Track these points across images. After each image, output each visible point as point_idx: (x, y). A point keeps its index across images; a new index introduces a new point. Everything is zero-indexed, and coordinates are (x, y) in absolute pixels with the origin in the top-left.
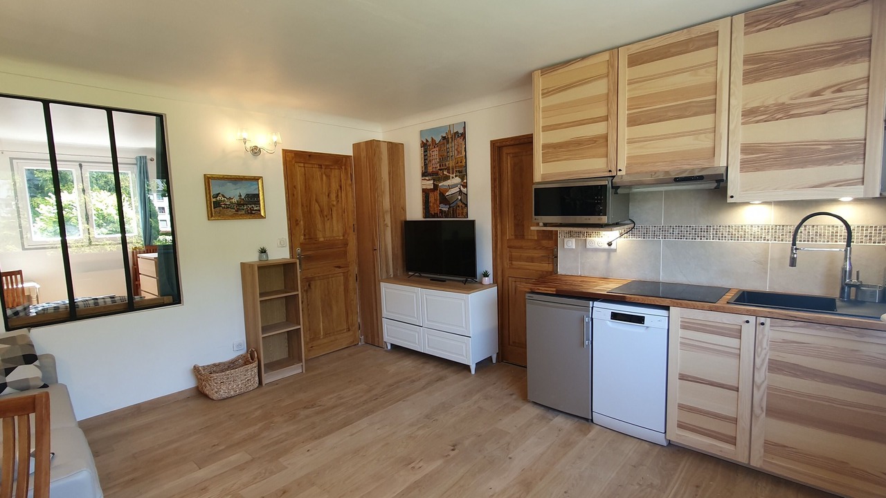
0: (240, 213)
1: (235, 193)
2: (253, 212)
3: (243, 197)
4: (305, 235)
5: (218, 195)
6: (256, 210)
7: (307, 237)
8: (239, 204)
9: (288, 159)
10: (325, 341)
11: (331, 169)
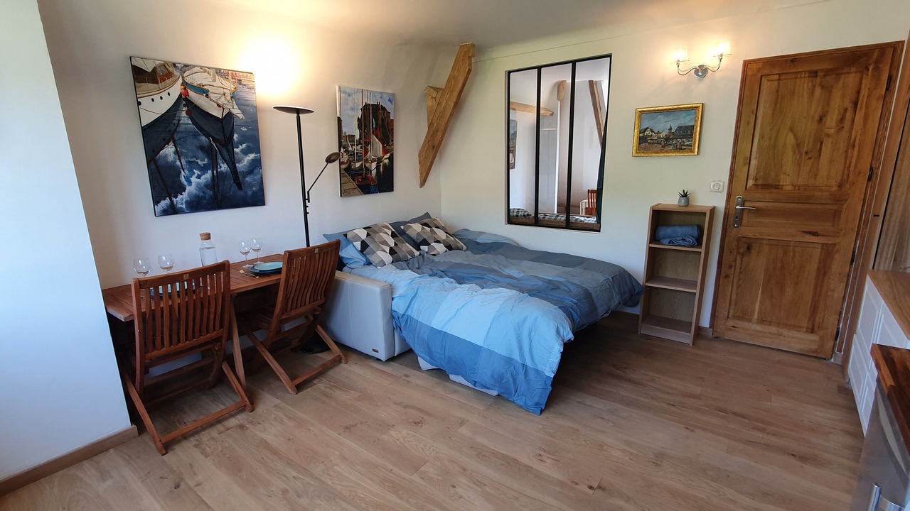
0: (666, 148)
1: (664, 126)
2: (683, 147)
3: (673, 131)
4: (756, 180)
5: (646, 129)
6: (687, 145)
7: (760, 182)
8: (667, 139)
9: (750, 73)
10: (759, 328)
11: (838, 74)
